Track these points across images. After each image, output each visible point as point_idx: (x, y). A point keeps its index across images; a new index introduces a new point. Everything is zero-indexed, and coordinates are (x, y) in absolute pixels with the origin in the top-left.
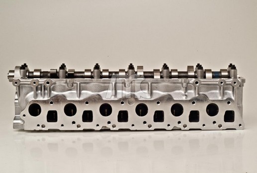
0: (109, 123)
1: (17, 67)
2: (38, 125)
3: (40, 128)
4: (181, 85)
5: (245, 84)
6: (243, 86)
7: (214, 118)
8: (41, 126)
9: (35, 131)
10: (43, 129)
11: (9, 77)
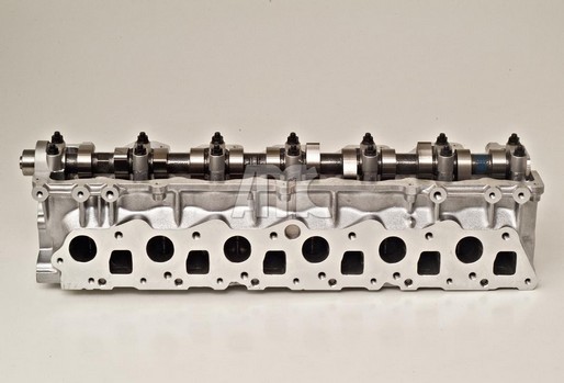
0: (244, 274)
1: (40, 144)
2: (91, 279)
3: (94, 285)
4: (402, 196)
5: (542, 196)
6: (538, 199)
7: (471, 267)
8: (96, 280)
9: (84, 292)
10: (102, 287)
11: (24, 165)
